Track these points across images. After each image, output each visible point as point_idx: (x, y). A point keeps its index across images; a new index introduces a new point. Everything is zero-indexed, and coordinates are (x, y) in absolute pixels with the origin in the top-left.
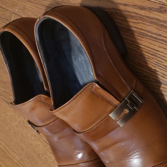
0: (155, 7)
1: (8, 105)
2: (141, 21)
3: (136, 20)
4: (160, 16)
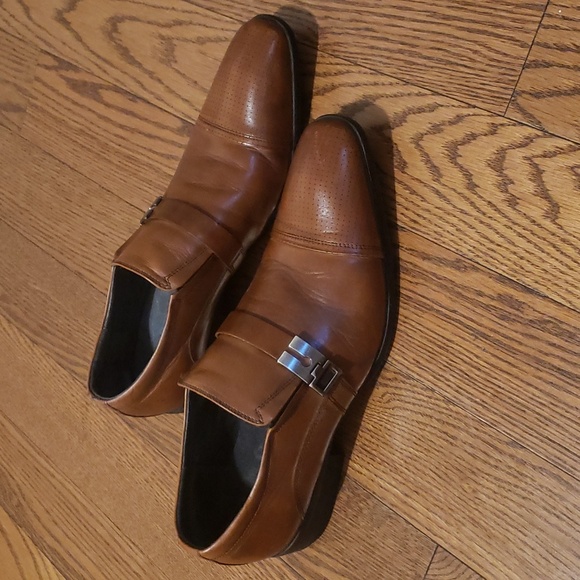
0: (449, 259)
2: (421, 281)
3: (414, 277)
4: (455, 275)
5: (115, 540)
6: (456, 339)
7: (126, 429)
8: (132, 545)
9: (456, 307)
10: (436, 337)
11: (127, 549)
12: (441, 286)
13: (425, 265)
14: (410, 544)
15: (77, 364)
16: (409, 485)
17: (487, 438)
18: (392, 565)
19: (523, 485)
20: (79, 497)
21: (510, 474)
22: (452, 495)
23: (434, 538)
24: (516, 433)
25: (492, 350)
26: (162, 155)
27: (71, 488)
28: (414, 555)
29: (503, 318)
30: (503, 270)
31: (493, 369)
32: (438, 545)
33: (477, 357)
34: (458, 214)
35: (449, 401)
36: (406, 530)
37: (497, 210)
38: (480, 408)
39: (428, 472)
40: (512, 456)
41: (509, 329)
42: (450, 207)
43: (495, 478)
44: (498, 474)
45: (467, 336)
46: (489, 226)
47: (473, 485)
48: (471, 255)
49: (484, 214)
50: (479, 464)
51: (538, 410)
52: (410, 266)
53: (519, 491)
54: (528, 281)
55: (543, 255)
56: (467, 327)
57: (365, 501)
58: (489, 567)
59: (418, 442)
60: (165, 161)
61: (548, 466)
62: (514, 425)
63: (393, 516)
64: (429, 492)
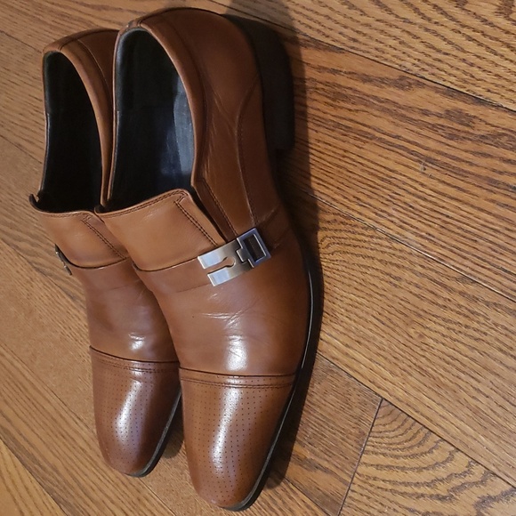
0: (391, 77)
1: (73, 303)
2: (362, 107)
4: (399, 96)
5: (61, 416)
6: (399, 168)
7: (68, 302)
8: (78, 421)
9: (400, 131)
10: (378, 168)
11: (73, 424)
12: (384, 110)
13: (366, 88)
14: (352, 398)
15: (20, 240)
16: (351, 335)
17: (433, 275)
18: (334, 423)
19: (475, 325)
20: (27, 374)
21: (459, 313)
22: (395, 342)
23: (378, 391)
24: (467, 267)
25: (438, 175)
26: (93, 7)
27: (19, 366)
28: (358, 411)
29: (452, 137)
30: (451, 82)
31: (440, 197)
32: (383, 399)
33: (422, 185)
34: (400, 24)
35: (392, 239)
36: (348, 384)
37: (445, 13)
38: (425, 242)
39: (370, 318)
40: (462, 294)
41: (459, 150)
42: (391, 18)
43: (444, 319)
44: (447, 314)
45: (411, 163)
46: (435, 33)
47: (420, 330)
48: (416, 70)
49: (429, 20)
50: (426, 306)
51: (491, 238)
52: (350, 92)
53: (471, 332)
54: (479, 91)
55: (496, 59)
56: (412, 152)
58: (438, 420)
59: (359, 287)
60: (97, 14)
61: (503, 302)
62: (465, 258)
63: (334, 370)
64: (371, 340)
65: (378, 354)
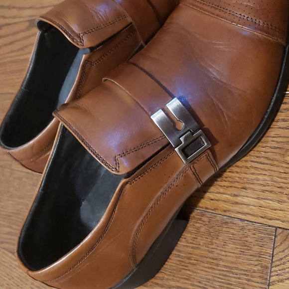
14: (249, 239)
16: (237, 185)
18: (237, 268)
22: (276, 174)
28: (256, 249)
32: (277, 228)
36: (243, 228)
57: (200, 219)
63: (227, 220)
64: (255, 182)
65: (263, 191)
